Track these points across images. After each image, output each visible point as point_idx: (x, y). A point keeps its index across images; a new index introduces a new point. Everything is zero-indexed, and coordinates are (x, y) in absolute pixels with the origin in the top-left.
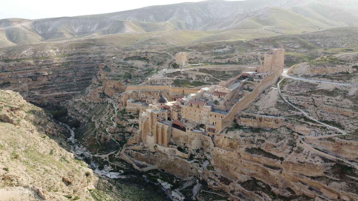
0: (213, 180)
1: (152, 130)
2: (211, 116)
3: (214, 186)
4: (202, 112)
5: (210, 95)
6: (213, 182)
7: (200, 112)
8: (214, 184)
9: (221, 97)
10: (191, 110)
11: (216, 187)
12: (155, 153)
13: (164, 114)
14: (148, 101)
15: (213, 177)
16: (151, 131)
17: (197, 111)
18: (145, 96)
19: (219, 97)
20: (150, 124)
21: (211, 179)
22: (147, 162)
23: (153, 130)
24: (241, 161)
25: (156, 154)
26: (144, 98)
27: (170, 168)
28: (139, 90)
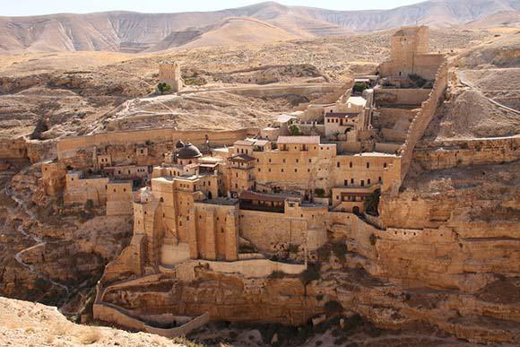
0: (389, 308)
1: (177, 228)
2: (338, 166)
3: (395, 322)
4: (314, 159)
5: (312, 125)
6: (391, 312)
7: (310, 161)
8: (395, 316)
9: (348, 123)
10: (284, 161)
11: (402, 321)
12: (202, 284)
13: (207, 184)
14: (119, 172)
15: (388, 301)
16: (174, 230)
17: (302, 159)
18: (109, 161)
19: (341, 124)
20: (172, 214)
21: (381, 307)
22: (177, 313)
23: (180, 228)
24: (461, 245)
25: (204, 287)
26: (108, 165)
27: (245, 312)
28: (93, 146)
